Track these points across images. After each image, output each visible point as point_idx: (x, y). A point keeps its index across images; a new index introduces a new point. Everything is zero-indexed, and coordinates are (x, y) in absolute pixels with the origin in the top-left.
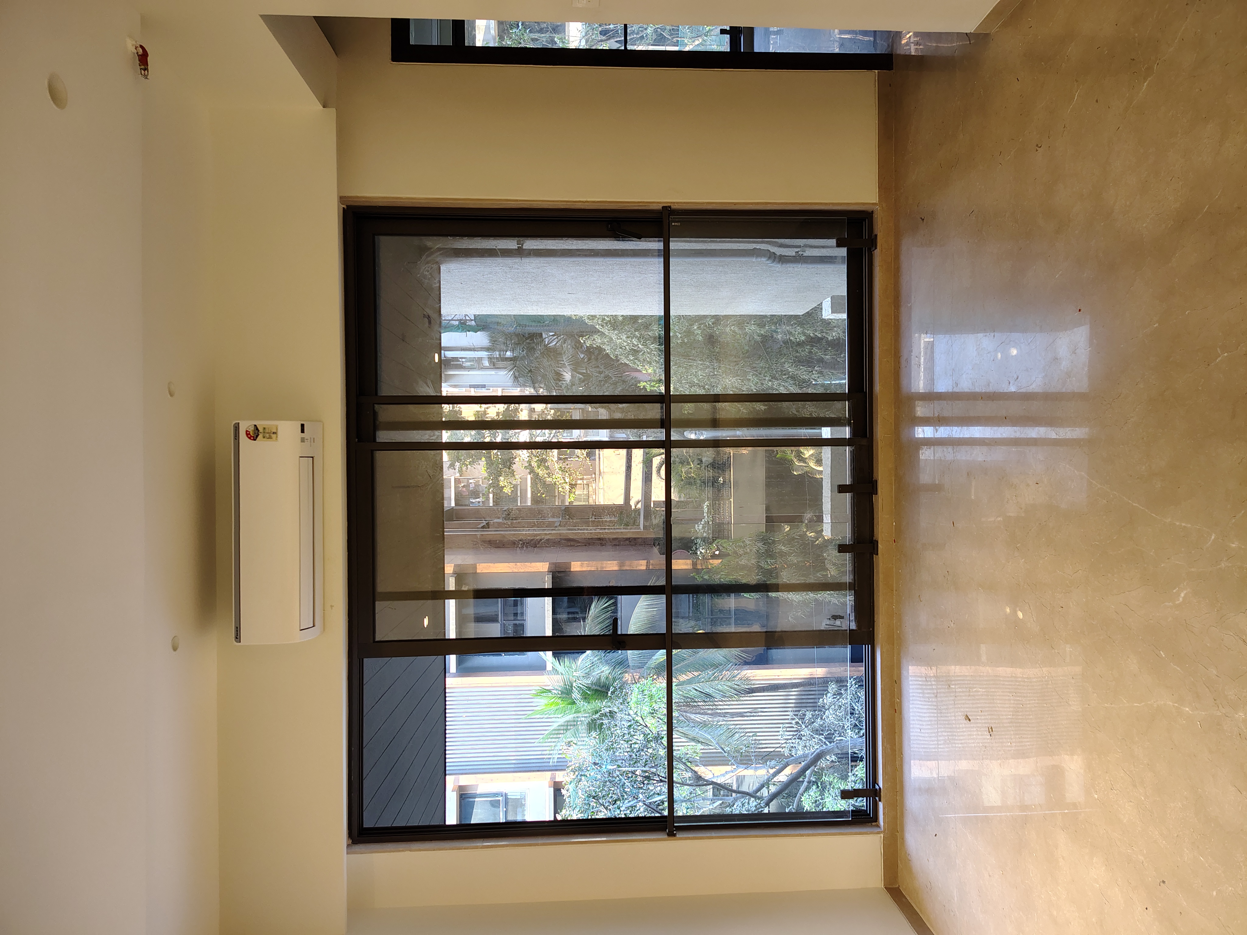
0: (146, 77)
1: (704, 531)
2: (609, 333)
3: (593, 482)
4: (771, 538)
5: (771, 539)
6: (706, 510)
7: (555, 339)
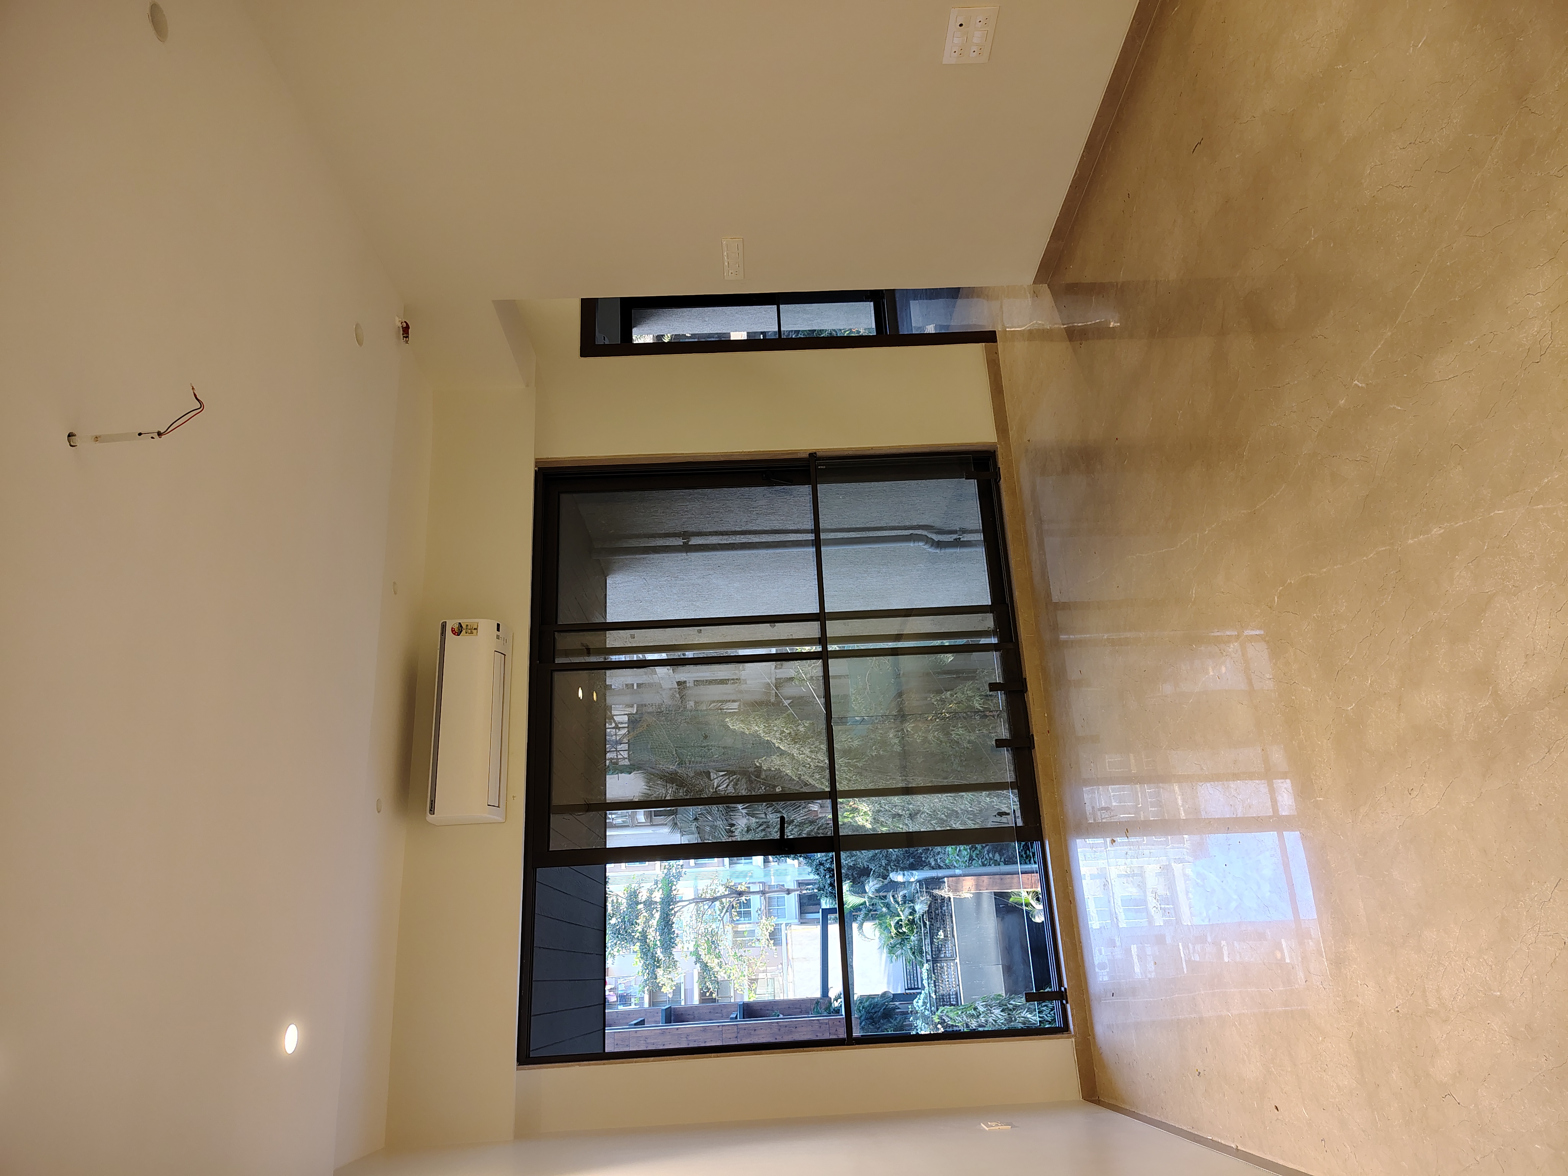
0: (407, 342)
1: (925, 1009)
2: (789, 747)
3: (779, 975)
4: (1011, 1002)
5: (1011, 1004)
6: (925, 976)
7: (725, 780)
